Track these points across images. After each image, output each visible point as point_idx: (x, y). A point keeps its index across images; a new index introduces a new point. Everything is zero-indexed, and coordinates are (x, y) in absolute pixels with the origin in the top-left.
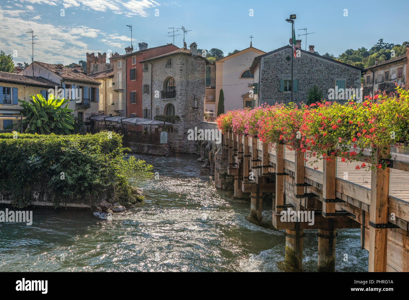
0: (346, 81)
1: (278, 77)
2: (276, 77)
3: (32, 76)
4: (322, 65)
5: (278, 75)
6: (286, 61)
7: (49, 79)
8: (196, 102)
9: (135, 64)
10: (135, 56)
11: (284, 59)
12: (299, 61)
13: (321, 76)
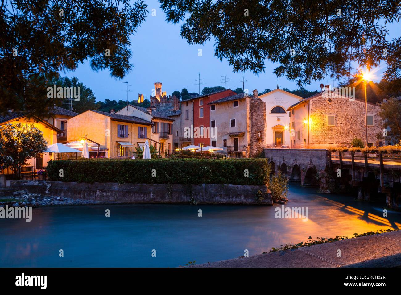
0: (373, 116)
1: (323, 114)
2: (322, 114)
3: (127, 115)
4: (355, 105)
5: (322, 113)
6: (328, 102)
7: (142, 118)
8: (259, 134)
9: (203, 105)
10: (203, 99)
11: (327, 101)
12: (338, 102)
13: (355, 113)
